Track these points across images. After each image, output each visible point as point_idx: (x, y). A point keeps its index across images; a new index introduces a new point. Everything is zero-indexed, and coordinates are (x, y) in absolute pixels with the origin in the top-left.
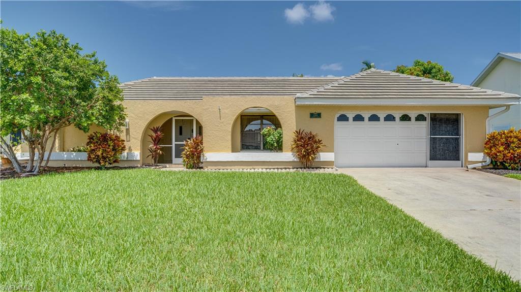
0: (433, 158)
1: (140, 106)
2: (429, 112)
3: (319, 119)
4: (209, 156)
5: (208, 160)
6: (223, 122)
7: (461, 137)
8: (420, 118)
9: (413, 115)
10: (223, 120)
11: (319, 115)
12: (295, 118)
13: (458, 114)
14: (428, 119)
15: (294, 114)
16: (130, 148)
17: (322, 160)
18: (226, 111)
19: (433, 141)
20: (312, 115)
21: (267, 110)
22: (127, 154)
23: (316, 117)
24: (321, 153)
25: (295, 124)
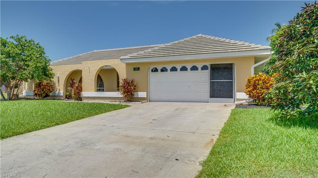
0: (212, 96)
1: (63, 67)
2: (210, 63)
3: (139, 71)
4: (84, 94)
5: (84, 96)
6: (91, 75)
7: (234, 80)
8: (204, 68)
9: (200, 66)
10: (91, 74)
11: (138, 69)
12: (125, 71)
13: (232, 64)
14: (209, 68)
15: (125, 69)
16: (59, 89)
17: (139, 97)
18: (92, 69)
19: (212, 84)
20: (135, 69)
21: (112, 68)
22: (58, 92)
23: (137, 70)
24: (139, 92)
25: (126, 75)
